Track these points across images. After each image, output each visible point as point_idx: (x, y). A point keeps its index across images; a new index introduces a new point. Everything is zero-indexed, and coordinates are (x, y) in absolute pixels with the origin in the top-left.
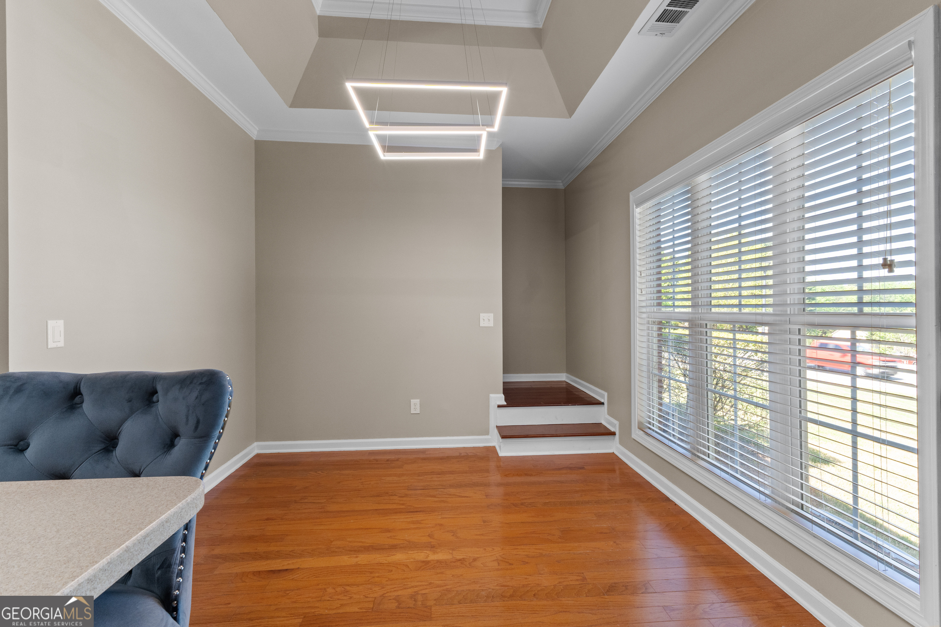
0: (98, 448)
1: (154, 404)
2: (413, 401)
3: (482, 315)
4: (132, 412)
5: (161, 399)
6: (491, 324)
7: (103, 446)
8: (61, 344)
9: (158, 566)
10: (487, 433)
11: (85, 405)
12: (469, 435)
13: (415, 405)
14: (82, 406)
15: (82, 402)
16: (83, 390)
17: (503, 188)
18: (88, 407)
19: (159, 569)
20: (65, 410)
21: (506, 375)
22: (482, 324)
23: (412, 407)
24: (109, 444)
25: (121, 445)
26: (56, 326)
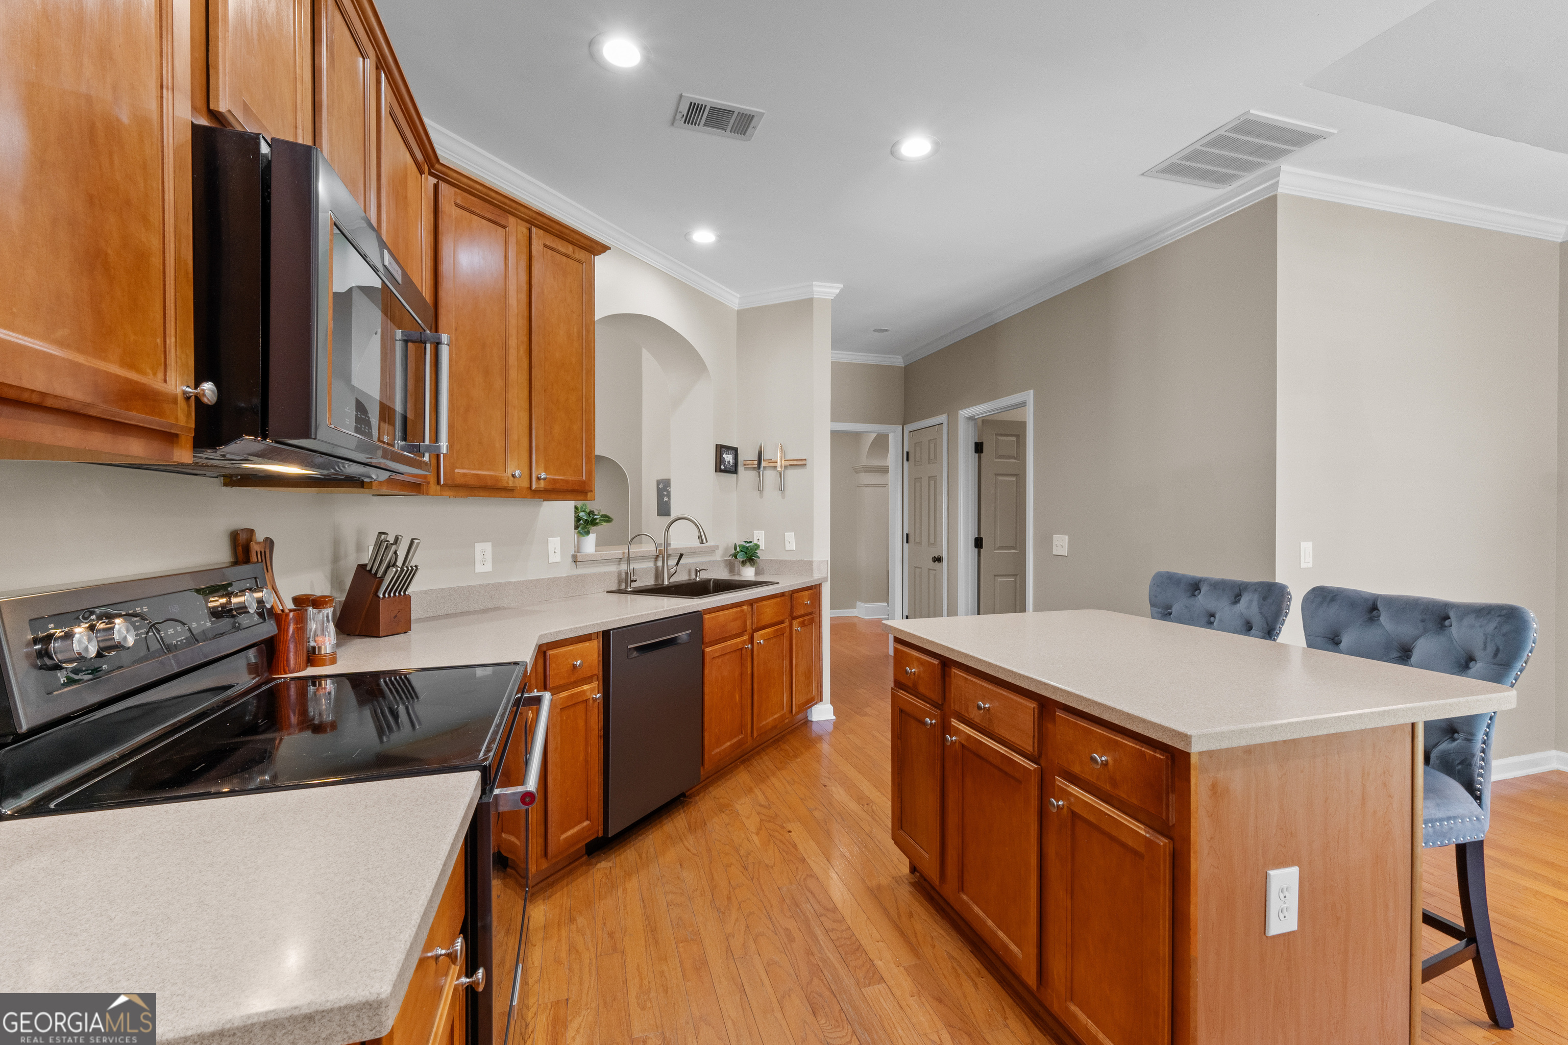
0: (1396, 656)
1: (1445, 628)
4: (1425, 631)
5: (1454, 624)
7: (1398, 654)
8: (1310, 565)
9: (1459, 762)
11: (1382, 619)
14: (1379, 619)
15: (1379, 616)
16: (1380, 606)
18: (1384, 619)
19: (1459, 764)
20: (1366, 620)
24: (1404, 655)
25: (1415, 657)
26: (1307, 548)
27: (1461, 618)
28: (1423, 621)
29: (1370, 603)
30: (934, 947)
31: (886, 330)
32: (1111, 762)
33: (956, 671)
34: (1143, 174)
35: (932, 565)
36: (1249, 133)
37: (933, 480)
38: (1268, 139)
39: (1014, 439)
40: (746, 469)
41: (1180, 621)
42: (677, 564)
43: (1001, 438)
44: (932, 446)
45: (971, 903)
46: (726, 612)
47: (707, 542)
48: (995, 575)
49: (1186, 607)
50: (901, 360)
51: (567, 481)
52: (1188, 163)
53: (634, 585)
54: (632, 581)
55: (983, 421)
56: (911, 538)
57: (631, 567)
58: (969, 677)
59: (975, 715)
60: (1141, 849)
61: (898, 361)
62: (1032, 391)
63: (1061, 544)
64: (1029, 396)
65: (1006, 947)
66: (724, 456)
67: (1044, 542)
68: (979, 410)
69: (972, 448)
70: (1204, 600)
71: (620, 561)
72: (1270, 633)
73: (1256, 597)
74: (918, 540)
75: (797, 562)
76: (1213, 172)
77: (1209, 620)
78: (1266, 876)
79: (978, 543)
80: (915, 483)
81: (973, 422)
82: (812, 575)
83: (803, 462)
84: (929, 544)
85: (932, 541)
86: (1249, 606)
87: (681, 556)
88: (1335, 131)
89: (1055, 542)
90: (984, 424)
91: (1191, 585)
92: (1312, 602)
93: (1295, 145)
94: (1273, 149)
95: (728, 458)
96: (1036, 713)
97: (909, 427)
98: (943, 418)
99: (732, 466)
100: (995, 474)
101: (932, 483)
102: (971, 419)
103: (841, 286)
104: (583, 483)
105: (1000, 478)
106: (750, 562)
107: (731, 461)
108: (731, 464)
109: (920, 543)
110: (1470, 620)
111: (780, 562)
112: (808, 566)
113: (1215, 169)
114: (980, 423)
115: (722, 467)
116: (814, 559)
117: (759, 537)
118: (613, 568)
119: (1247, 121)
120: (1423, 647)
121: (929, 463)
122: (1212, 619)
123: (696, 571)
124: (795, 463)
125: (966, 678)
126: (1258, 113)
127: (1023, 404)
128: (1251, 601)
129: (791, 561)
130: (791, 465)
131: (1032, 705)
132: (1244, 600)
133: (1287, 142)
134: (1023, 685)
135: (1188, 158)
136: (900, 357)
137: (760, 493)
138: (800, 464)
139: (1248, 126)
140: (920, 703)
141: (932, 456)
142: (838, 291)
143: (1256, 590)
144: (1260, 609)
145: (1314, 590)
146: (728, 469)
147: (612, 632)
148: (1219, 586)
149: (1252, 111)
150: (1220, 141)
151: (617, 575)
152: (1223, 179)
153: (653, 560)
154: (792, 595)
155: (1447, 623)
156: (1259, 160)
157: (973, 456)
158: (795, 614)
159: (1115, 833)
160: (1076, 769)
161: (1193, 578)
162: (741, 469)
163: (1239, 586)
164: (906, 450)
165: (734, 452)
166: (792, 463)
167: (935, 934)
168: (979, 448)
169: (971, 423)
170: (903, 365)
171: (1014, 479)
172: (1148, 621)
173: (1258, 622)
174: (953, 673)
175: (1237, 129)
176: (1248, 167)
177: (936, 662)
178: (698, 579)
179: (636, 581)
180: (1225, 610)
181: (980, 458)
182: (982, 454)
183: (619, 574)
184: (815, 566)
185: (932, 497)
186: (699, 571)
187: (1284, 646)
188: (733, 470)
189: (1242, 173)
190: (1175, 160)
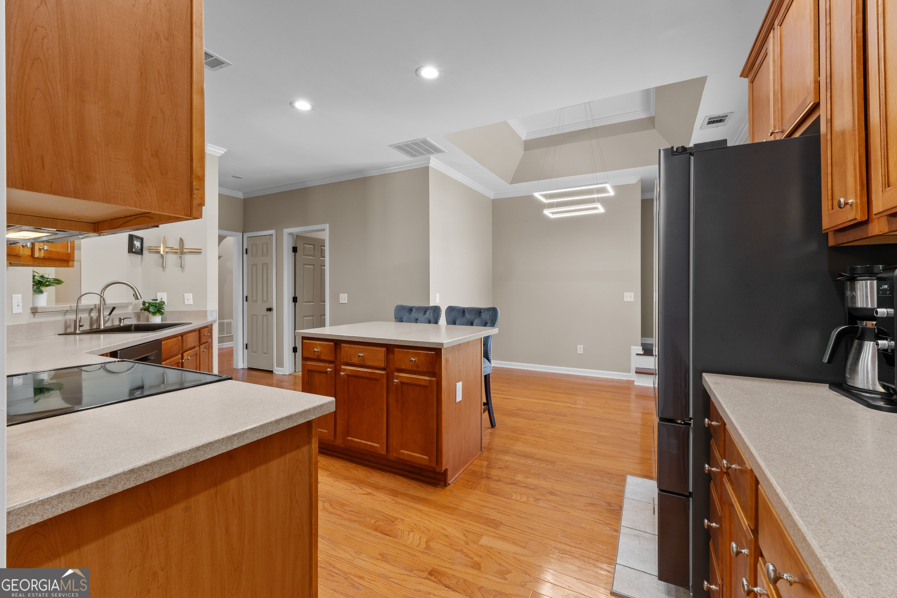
0: (470, 324)
2: (579, 346)
3: (625, 293)
4: (476, 316)
5: (483, 314)
6: (632, 300)
8: (439, 302)
10: (629, 371)
12: (616, 371)
13: (580, 349)
16: (465, 311)
17: (642, 200)
18: (466, 314)
19: (485, 354)
20: (462, 315)
21: (642, 338)
22: (626, 300)
23: (578, 349)
24: (472, 324)
25: (474, 324)
26: (438, 295)
27: (484, 312)
28: (476, 314)
29: (463, 310)
30: (334, 466)
31: (240, 178)
32: (416, 360)
33: (344, 345)
34: (389, 146)
35: (265, 312)
36: (425, 144)
37: (267, 266)
38: (430, 148)
39: (312, 246)
40: (150, 252)
41: (406, 322)
42: (110, 314)
43: (306, 245)
44: (265, 246)
45: (353, 439)
46: (171, 340)
47: (141, 298)
48: (303, 316)
49: (408, 318)
50: (242, 195)
51: (58, 253)
52: (404, 147)
53: (81, 329)
54: (80, 326)
55: (297, 236)
56: (249, 299)
57: (79, 316)
58: (351, 346)
59: (355, 360)
60: (428, 384)
61: (240, 195)
62: (328, 224)
63: (344, 298)
64: (327, 226)
65: (372, 446)
66: (135, 242)
67: (335, 297)
68: (296, 230)
69: (291, 249)
70: (414, 315)
71: (66, 313)
72: (436, 322)
73: (432, 311)
74: (254, 299)
75: (194, 312)
76: (411, 152)
77: (416, 321)
78: (456, 385)
79: (295, 300)
80: (252, 267)
81: (292, 236)
82: (206, 319)
83: (200, 251)
84: (263, 301)
85: (265, 299)
86: (429, 315)
87: (114, 308)
88: (447, 152)
89: (341, 297)
90: (298, 237)
91: (409, 309)
92: (448, 311)
93: (436, 152)
94: (430, 151)
95: (137, 244)
96: (386, 352)
97: (246, 235)
98: (272, 232)
99: (139, 249)
100: (303, 264)
101: (265, 267)
102: (291, 234)
103: (226, 150)
104: (69, 254)
105: (306, 266)
106: (159, 312)
107: (139, 247)
108: (139, 248)
109: (256, 301)
110: (486, 312)
111: (180, 312)
112: (204, 313)
113: (412, 151)
114: (295, 236)
115: (134, 250)
116: (208, 309)
117: (162, 296)
118: (60, 318)
119: (425, 141)
120: (476, 321)
121: (262, 256)
122: (417, 321)
123: (120, 320)
124: (193, 251)
125: (350, 347)
126: (429, 139)
127: (324, 230)
128: (430, 313)
129: (189, 311)
130: (189, 252)
131: (384, 349)
132: (428, 313)
133: (434, 150)
134: (381, 342)
135: (405, 145)
136: (241, 193)
137: (163, 269)
138: (197, 252)
139: (425, 142)
140: (322, 364)
141: (265, 252)
142: (223, 153)
143: (431, 309)
144: (433, 315)
145: (448, 307)
146: (137, 252)
147: (119, 352)
148: (419, 309)
149: (427, 138)
150: (416, 144)
151: (64, 322)
152: (413, 155)
153: (88, 312)
154: (199, 330)
155: (481, 314)
156: (425, 153)
157: (292, 254)
158: (202, 341)
159: (418, 383)
160: (403, 367)
161: (410, 307)
162: (145, 252)
163: (426, 308)
164: (245, 247)
165: (141, 240)
166: (190, 250)
167: (332, 463)
168: (295, 250)
169: (291, 236)
170: (242, 198)
171: (312, 267)
172: (394, 323)
173: (432, 319)
174: (342, 346)
175: (422, 142)
176: (421, 154)
177: (332, 344)
178: (122, 324)
179: (83, 326)
180: (420, 316)
181: (295, 255)
182: (296, 253)
183: (66, 322)
184: (208, 313)
185: (265, 274)
186: (123, 319)
187: (440, 325)
188: (140, 252)
189: (419, 155)
190: (401, 145)
